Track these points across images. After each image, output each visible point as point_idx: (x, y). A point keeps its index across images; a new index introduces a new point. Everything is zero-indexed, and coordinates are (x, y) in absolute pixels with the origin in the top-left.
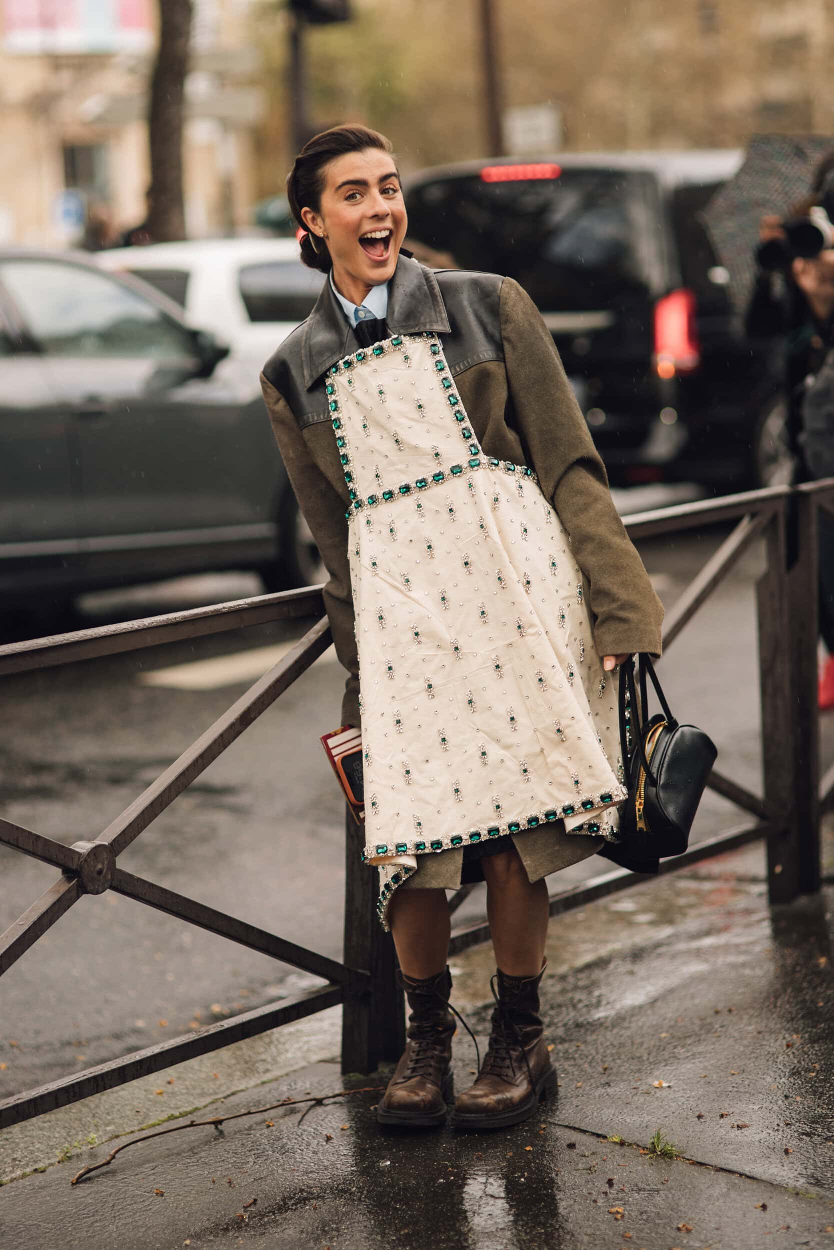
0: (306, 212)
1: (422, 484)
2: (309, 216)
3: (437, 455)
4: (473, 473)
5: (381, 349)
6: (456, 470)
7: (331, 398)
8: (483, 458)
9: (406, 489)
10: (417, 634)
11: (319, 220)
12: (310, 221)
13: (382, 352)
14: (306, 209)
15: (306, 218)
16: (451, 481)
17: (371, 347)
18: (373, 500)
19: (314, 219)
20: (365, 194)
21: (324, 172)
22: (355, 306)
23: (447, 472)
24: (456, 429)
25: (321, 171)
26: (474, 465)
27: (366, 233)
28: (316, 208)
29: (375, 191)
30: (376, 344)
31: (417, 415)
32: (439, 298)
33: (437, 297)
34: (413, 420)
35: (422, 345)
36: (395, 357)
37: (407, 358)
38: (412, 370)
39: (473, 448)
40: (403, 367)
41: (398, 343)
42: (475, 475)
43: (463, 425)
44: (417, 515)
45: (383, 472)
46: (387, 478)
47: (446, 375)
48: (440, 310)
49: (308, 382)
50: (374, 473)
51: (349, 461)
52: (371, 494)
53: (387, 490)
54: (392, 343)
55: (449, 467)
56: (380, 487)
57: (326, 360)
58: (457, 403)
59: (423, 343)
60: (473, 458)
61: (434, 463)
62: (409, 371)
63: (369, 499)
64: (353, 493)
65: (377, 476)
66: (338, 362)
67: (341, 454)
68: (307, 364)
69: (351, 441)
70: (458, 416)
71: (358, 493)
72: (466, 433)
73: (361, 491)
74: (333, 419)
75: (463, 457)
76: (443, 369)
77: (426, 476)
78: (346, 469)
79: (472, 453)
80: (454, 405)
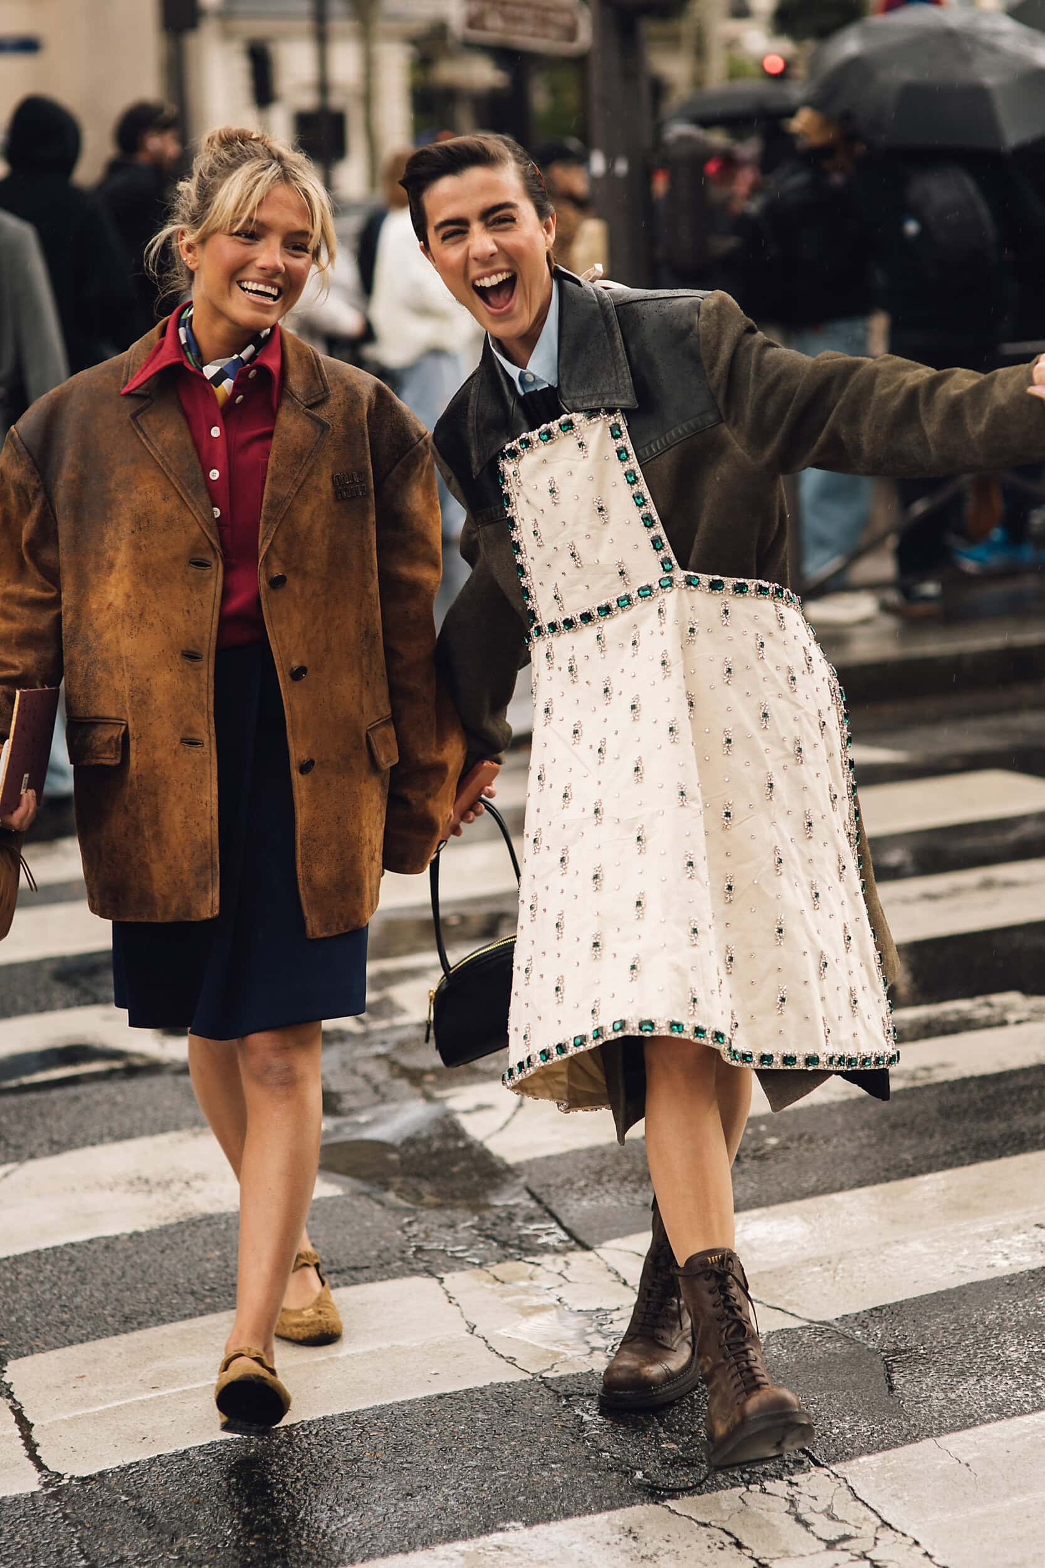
1: (606, 610)
3: (622, 572)
4: (665, 596)
5: (549, 433)
6: (646, 592)
7: (505, 490)
8: (680, 575)
9: (587, 617)
13: (550, 438)
16: (639, 606)
17: (537, 431)
18: (553, 626)
20: (466, 232)
22: (520, 370)
23: (634, 595)
24: (644, 537)
26: (667, 584)
30: (543, 427)
31: (597, 520)
32: (621, 354)
33: (618, 354)
34: (592, 527)
35: (600, 426)
36: (567, 444)
37: (581, 445)
38: (587, 462)
39: (665, 561)
40: (577, 458)
41: (569, 424)
42: (670, 599)
43: (653, 532)
44: (597, 648)
45: (562, 594)
46: (567, 602)
47: (632, 466)
48: (623, 373)
49: (476, 468)
50: (553, 594)
51: (526, 574)
52: (552, 620)
53: (567, 617)
54: (561, 427)
55: (637, 589)
56: (560, 612)
57: (494, 440)
58: (646, 504)
59: (600, 422)
60: (666, 575)
61: (618, 583)
62: (582, 465)
63: (550, 626)
64: (533, 614)
65: (557, 598)
66: (504, 448)
67: (517, 563)
68: (474, 443)
69: (525, 548)
70: (648, 520)
71: (537, 615)
72: (657, 542)
73: (540, 612)
74: (508, 516)
75: (653, 575)
76: (628, 459)
77: (608, 600)
78: (523, 582)
79: (664, 569)
80: (642, 506)
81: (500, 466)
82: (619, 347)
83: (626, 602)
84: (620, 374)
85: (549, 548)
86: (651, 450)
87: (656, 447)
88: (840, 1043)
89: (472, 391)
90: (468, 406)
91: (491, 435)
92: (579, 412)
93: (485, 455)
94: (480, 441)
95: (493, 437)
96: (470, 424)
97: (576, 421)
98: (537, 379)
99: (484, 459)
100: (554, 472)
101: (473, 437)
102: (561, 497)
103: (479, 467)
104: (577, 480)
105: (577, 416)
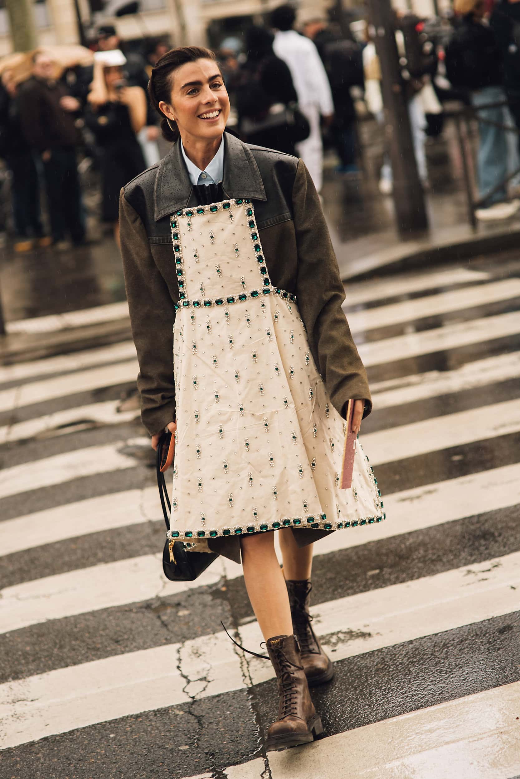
0: (162, 104)
1: (231, 300)
2: (164, 107)
3: (243, 283)
4: (264, 298)
5: (215, 208)
6: (254, 294)
7: (173, 230)
8: (271, 288)
9: (219, 302)
10: (217, 396)
11: (171, 109)
12: (165, 110)
13: (215, 210)
14: (161, 102)
15: (162, 109)
16: (250, 301)
17: (209, 206)
18: (197, 304)
19: (167, 109)
20: (200, 90)
21: (171, 77)
22: (201, 171)
23: (248, 294)
24: (257, 267)
25: (169, 77)
26: (266, 292)
27: (202, 114)
28: (169, 101)
29: (207, 87)
30: (213, 204)
31: (234, 255)
34: (230, 258)
35: (242, 208)
36: (224, 215)
37: (231, 216)
38: (232, 226)
39: (266, 281)
40: (227, 223)
41: (227, 206)
42: (266, 299)
43: (262, 265)
44: (225, 320)
45: (206, 288)
46: (208, 292)
47: (255, 230)
48: (259, 183)
49: (157, 217)
50: (200, 287)
51: (182, 274)
52: (196, 300)
53: (207, 300)
54: (223, 205)
55: (250, 292)
56: (202, 297)
57: (172, 205)
58: (260, 251)
59: (243, 206)
60: (266, 288)
61: (240, 288)
62: (230, 227)
63: (194, 303)
64: (183, 295)
65: (202, 289)
66: (182, 210)
67: (177, 268)
68: (157, 203)
69: (185, 262)
70: (260, 259)
71: (186, 296)
72: (263, 270)
73: (189, 295)
74: (174, 244)
75: (259, 286)
76: (253, 227)
77: (234, 296)
78: (179, 278)
79: (265, 285)
80: (258, 252)
81: (173, 219)
82: (256, 169)
83: (242, 297)
84: (257, 182)
85: (202, 265)
86: (267, 223)
87: (270, 222)
88: (348, 516)
89: (157, 176)
90: (154, 184)
91: (171, 202)
92: (234, 200)
93: (164, 211)
94: (161, 203)
95: (171, 203)
96: (155, 193)
97: (231, 204)
98: (208, 177)
99: (164, 213)
100: (215, 228)
101: (157, 200)
102: (216, 241)
103: (160, 216)
104: (226, 234)
105: (232, 201)
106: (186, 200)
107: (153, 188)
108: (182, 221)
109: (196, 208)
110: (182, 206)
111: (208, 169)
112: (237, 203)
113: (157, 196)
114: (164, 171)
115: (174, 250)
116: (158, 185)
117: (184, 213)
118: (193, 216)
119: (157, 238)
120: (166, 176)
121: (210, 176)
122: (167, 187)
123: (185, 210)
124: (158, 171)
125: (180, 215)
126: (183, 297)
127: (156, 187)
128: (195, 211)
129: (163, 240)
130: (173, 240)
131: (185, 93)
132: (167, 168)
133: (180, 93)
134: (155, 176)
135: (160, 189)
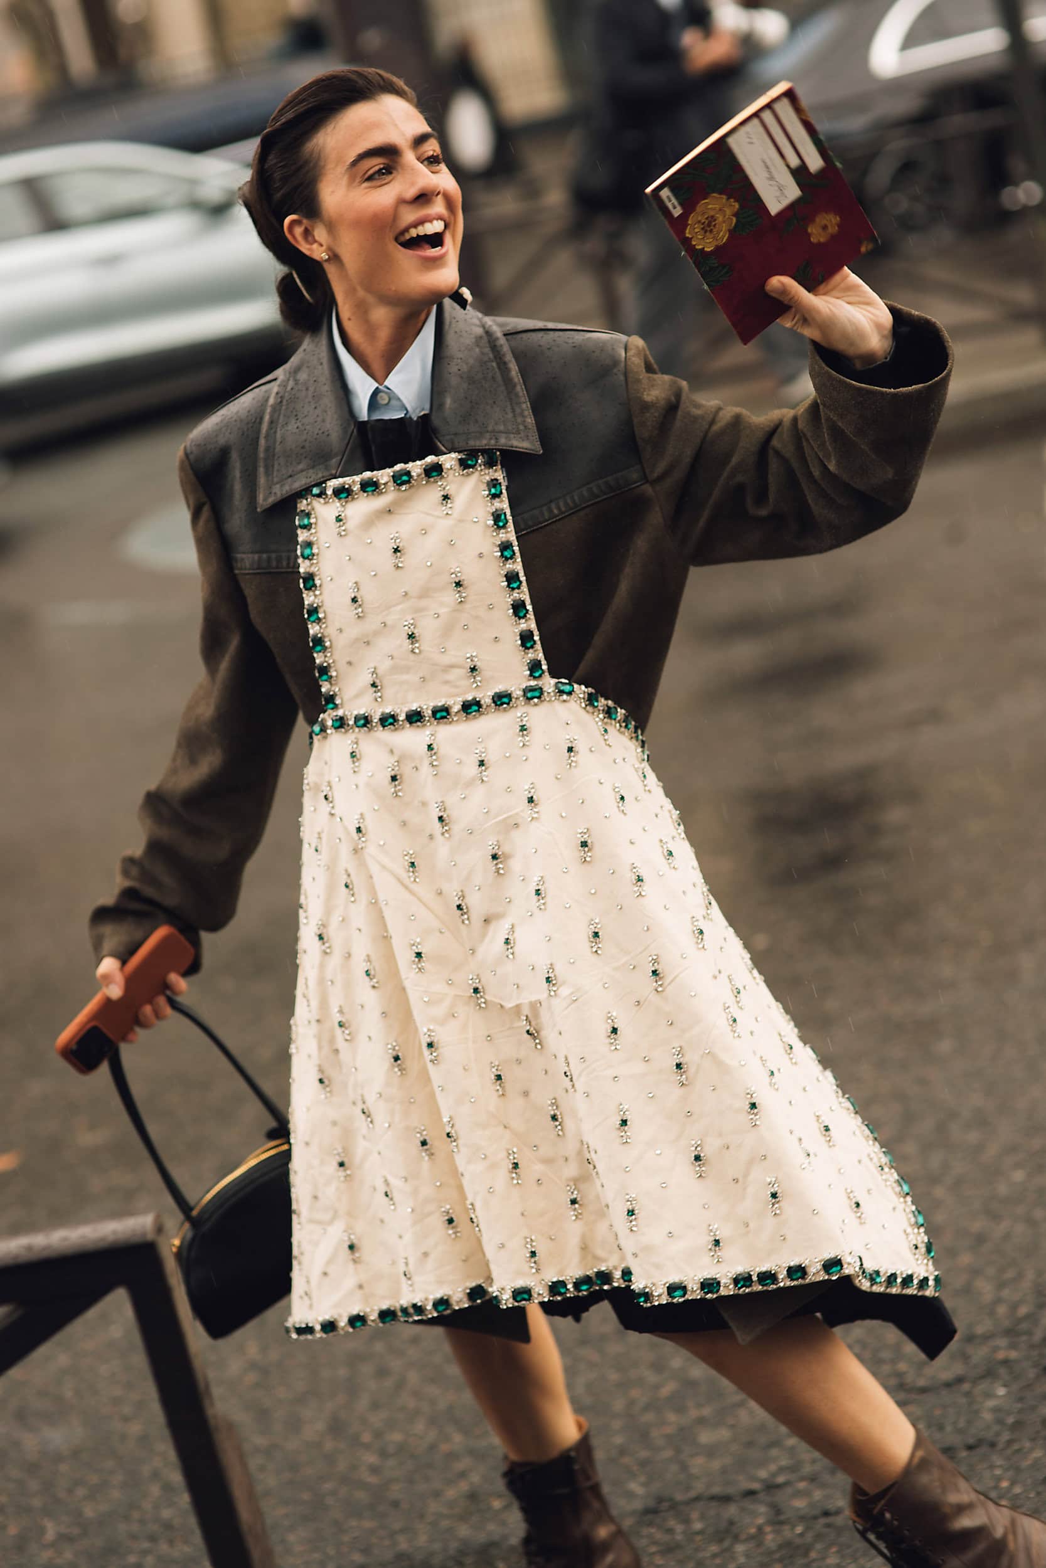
0: (293, 223)
1: (442, 713)
2: (298, 231)
3: (473, 669)
4: (528, 708)
5: (405, 476)
6: (502, 700)
7: (302, 536)
8: (549, 683)
9: (415, 717)
10: (419, 955)
11: (318, 231)
12: (300, 238)
13: (405, 482)
14: (292, 217)
15: (292, 234)
16: (490, 715)
17: (390, 471)
18: (365, 721)
19: (307, 233)
21: (318, 145)
23: (487, 701)
24: (510, 630)
25: (312, 145)
26: (533, 694)
27: (407, 230)
28: (310, 208)
29: (412, 159)
30: (399, 467)
31: (452, 597)
32: (518, 388)
33: (515, 386)
34: (443, 606)
35: (475, 477)
36: (427, 494)
37: (446, 497)
38: (449, 522)
39: (534, 666)
40: (436, 513)
41: (434, 471)
42: (537, 715)
43: (523, 625)
44: (426, 761)
45: (384, 681)
46: (389, 692)
47: (508, 535)
48: (523, 411)
49: (265, 499)
50: (369, 679)
51: (325, 649)
52: (362, 712)
53: (387, 711)
54: (425, 470)
55: (491, 693)
56: (376, 704)
57: (302, 471)
58: (518, 588)
59: (477, 474)
60: (533, 683)
61: (466, 682)
62: (442, 524)
63: (357, 719)
64: (331, 699)
65: (374, 685)
66: (325, 482)
67: (311, 632)
68: (266, 467)
69: (330, 617)
70: (518, 608)
71: (338, 701)
72: (526, 638)
73: (345, 700)
74: (302, 570)
75: (516, 680)
76: (504, 527)
77: (450, 702)
78: (319, 659)
79: (531, 675)
80: (513, 589)
81: (303, 505)
82: (516, 380)
83: (471, 707)
84: (518, 411)
85: (372, 623)
86: (551, 511)
87: (559, 508)
89: (271, 401)
90: (261, 418)
91: (299, 463)
92: (454, 455)
93: (282, 486)
94: (276, 467)
95: (301, 467)
96: (262, 442)
97: (447, 466)
98: (393, 402)
99: (280, 491)
100: (404, 526)
101: (266, 459)
102: (407, 560)
103: (271, 500)
104: (432, 542)
105: (449, 460)
106: (339, 458)
107: (259, 431)
108: (324, 511)
109: (357, 478)
110: (326, 474)
111: (393, 381)
112: (463, 464)
113: (267, 449)
114: (289, 388)
115: (302, 586)
116: (271, 422)
117: (329, 492)
118: (353, 499)
119: (265, 556)
120: (294, 399)
121: (399, 399)
122: (292, 426)
123: (333, 483)
124: (275, 390)
125: (319, 496)
126: (331, 706)
127: (265, 426)
128: (357, 487)
129: (279, 560)
130: (300, 561)
131: (358, 180)
132: (296, 381)
133: (345, 181)
134: (267, 400)
135: (275, 432)
